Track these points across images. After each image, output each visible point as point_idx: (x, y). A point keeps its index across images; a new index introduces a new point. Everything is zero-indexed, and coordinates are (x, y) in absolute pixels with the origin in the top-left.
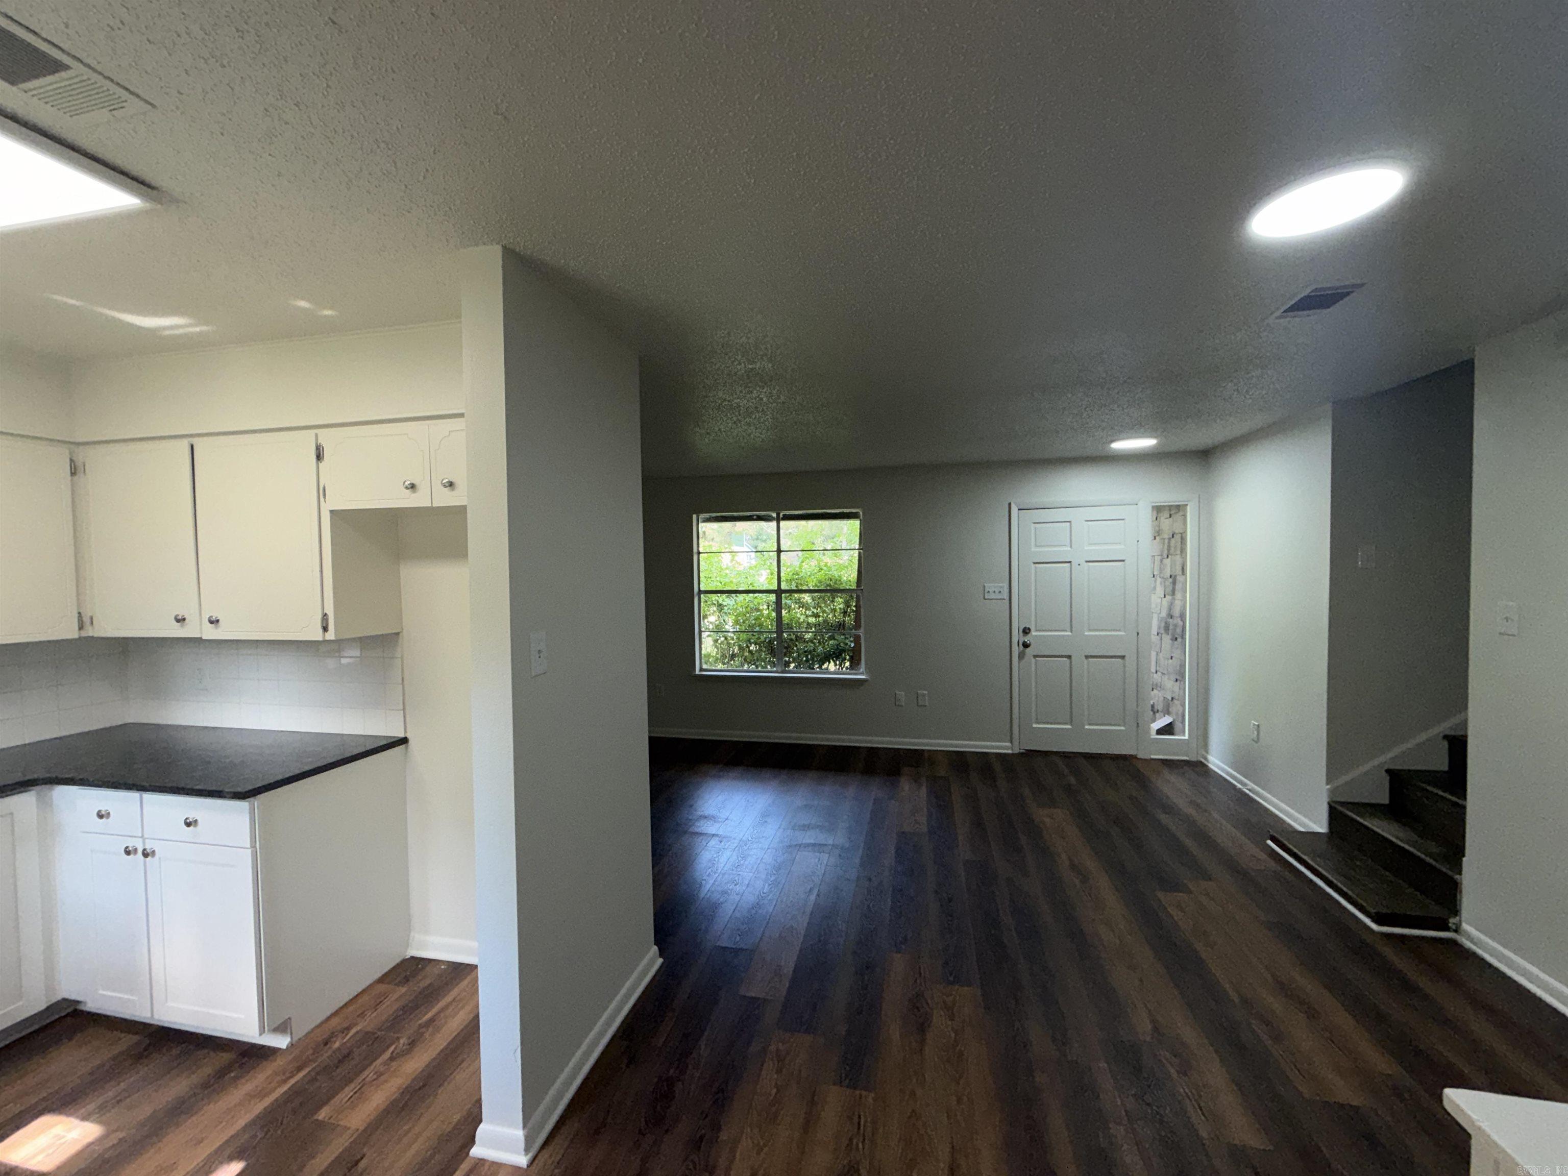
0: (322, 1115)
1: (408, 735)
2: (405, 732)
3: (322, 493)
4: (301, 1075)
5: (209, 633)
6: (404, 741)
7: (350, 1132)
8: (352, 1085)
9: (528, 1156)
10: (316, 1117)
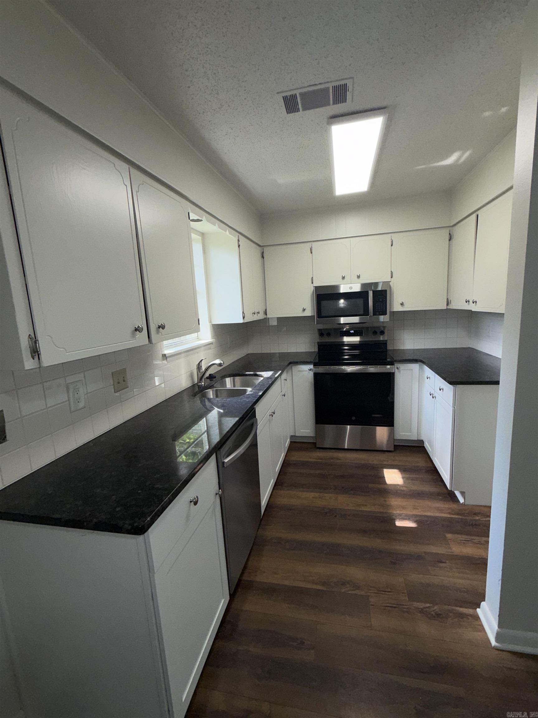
0: (449, 536)
4: (457, 517)
5: (474, 308)
7: (450, 550)
8: (466, 537)
9: (497, 644)
10: (446, 534)
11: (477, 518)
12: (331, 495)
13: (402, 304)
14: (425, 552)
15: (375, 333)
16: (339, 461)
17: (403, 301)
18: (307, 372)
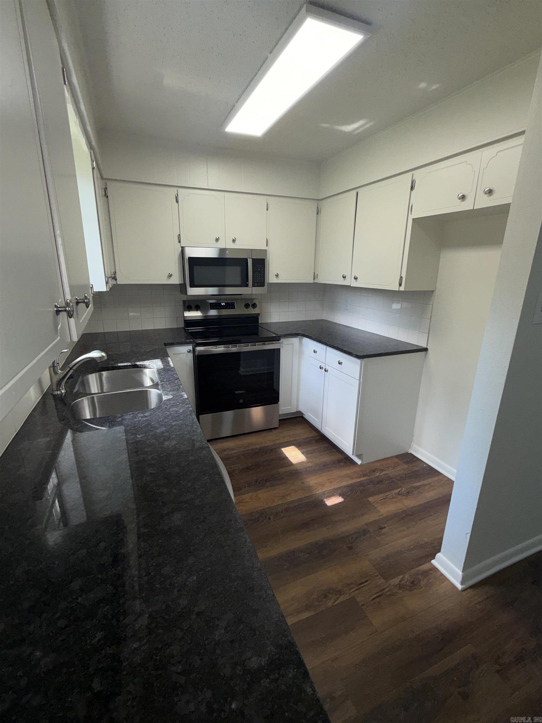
0: (371, 500)
1: (428, 347)
2: (427, 345)
3: (410, 209)
4: (364, 479)
5: (354, 284)
6: (426, 350)
7: (380, 514)
8: (382, 495)
9: (462, 586)
10: (368, 499)
11: (377, 474)
12: (250, 494)
13: (277, 276)
14: (366, 524)
15: (247, 306)
16: (233, 452)
17: (277, 272)
18: (185, 355)
